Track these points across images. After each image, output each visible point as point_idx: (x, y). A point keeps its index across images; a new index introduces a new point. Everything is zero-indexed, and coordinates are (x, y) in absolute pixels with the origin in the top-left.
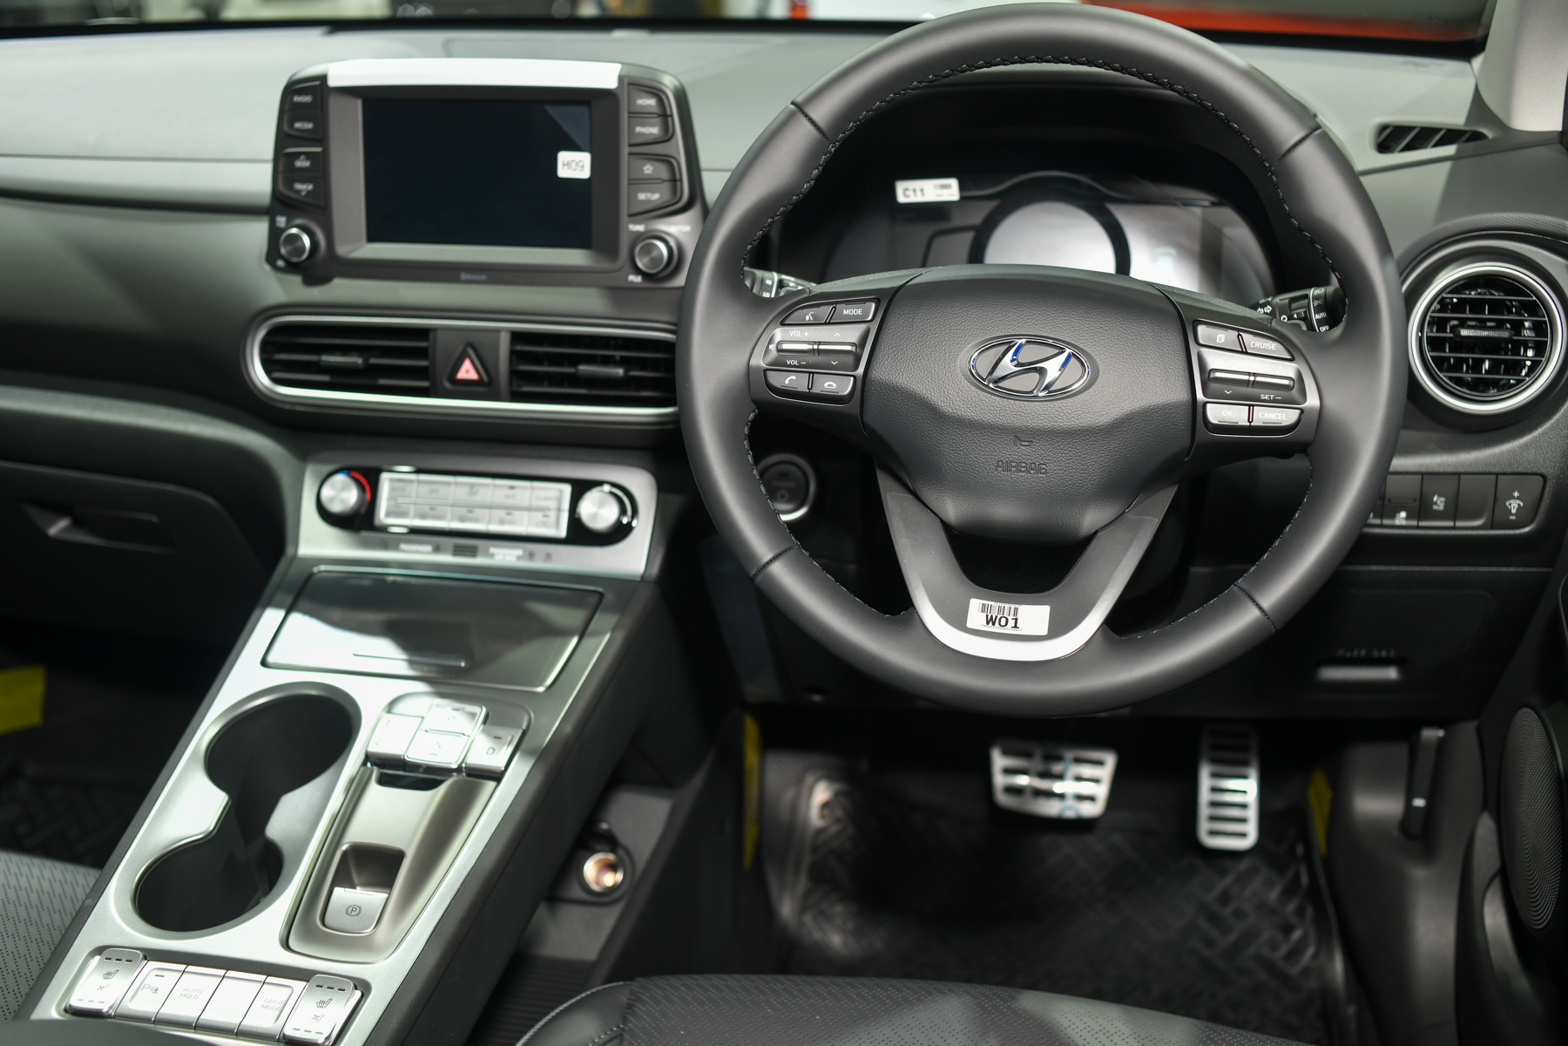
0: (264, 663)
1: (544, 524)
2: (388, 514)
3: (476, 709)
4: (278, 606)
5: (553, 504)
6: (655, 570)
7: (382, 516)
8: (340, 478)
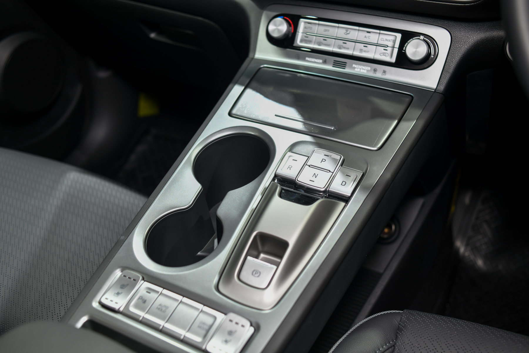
0: (230, 114)
1: (384, 54)
2: (301, 41)
3: (338, 157)
4: (241, 84)
5: (390, 44)
6: (442, 88)
7: (298, 42)
8: (279, 19)
